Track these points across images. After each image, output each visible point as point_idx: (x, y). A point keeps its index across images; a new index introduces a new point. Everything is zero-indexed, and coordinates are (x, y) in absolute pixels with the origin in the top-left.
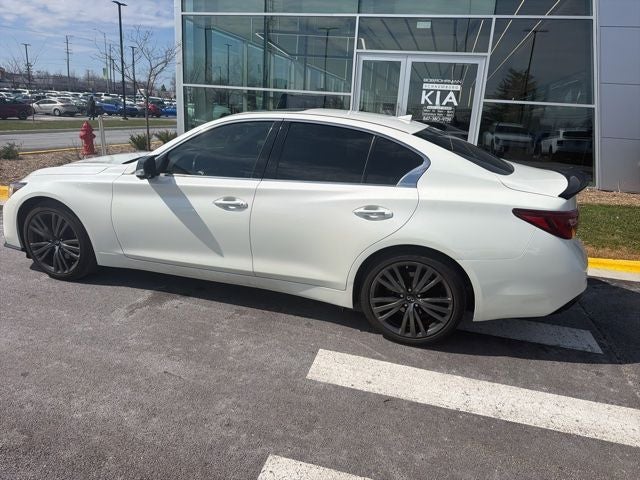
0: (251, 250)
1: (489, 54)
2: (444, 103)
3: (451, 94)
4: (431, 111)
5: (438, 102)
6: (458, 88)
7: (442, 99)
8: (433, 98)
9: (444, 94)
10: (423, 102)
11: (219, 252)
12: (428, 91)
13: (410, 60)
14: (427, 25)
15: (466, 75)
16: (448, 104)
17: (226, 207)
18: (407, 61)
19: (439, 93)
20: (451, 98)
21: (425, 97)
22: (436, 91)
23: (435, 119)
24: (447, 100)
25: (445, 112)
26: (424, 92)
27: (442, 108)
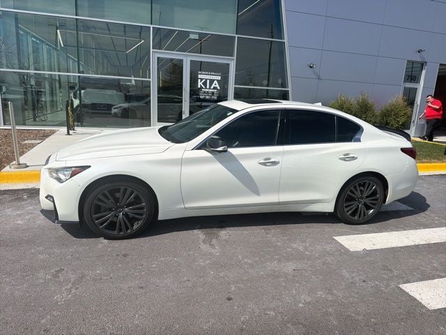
0: (279, 188)
1: (235, 58)
2: (212, 87)
3: (215, 82)
4: (205, 92)
5: (208, 87)
6: (219, 78)
7: (211, 85)
8: (205, 84)
9: (212, 82)
10: (199, 86)
11: (257, 193)
12: (202, 79)
13: (189, 59)
14: (196, 37)
15: (223, 70)
16: (215, 88)
17: (264, 164)
18: (187, 59)
19: (208, 81)
20: (216, 84)
21: (200, 84)
22: (206, 80)
23: (207, 97)
24: (213, 85)
25: (213, 93)
26: (199, 80)
27: (211, 90)
